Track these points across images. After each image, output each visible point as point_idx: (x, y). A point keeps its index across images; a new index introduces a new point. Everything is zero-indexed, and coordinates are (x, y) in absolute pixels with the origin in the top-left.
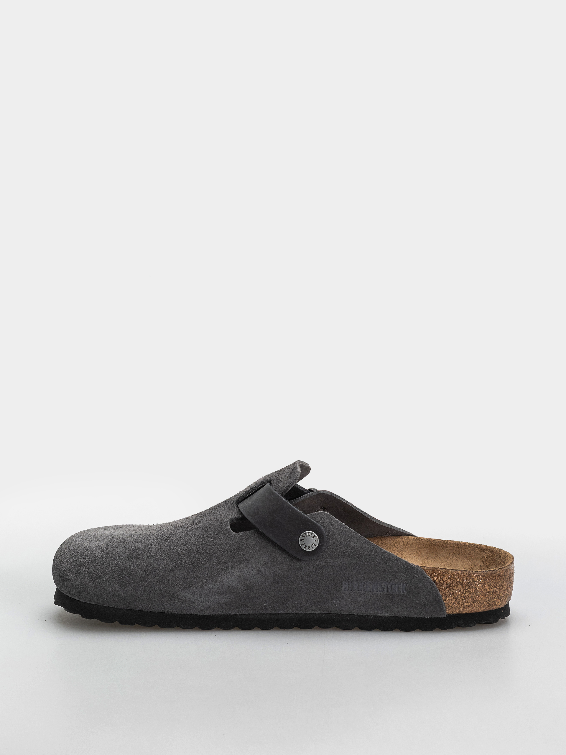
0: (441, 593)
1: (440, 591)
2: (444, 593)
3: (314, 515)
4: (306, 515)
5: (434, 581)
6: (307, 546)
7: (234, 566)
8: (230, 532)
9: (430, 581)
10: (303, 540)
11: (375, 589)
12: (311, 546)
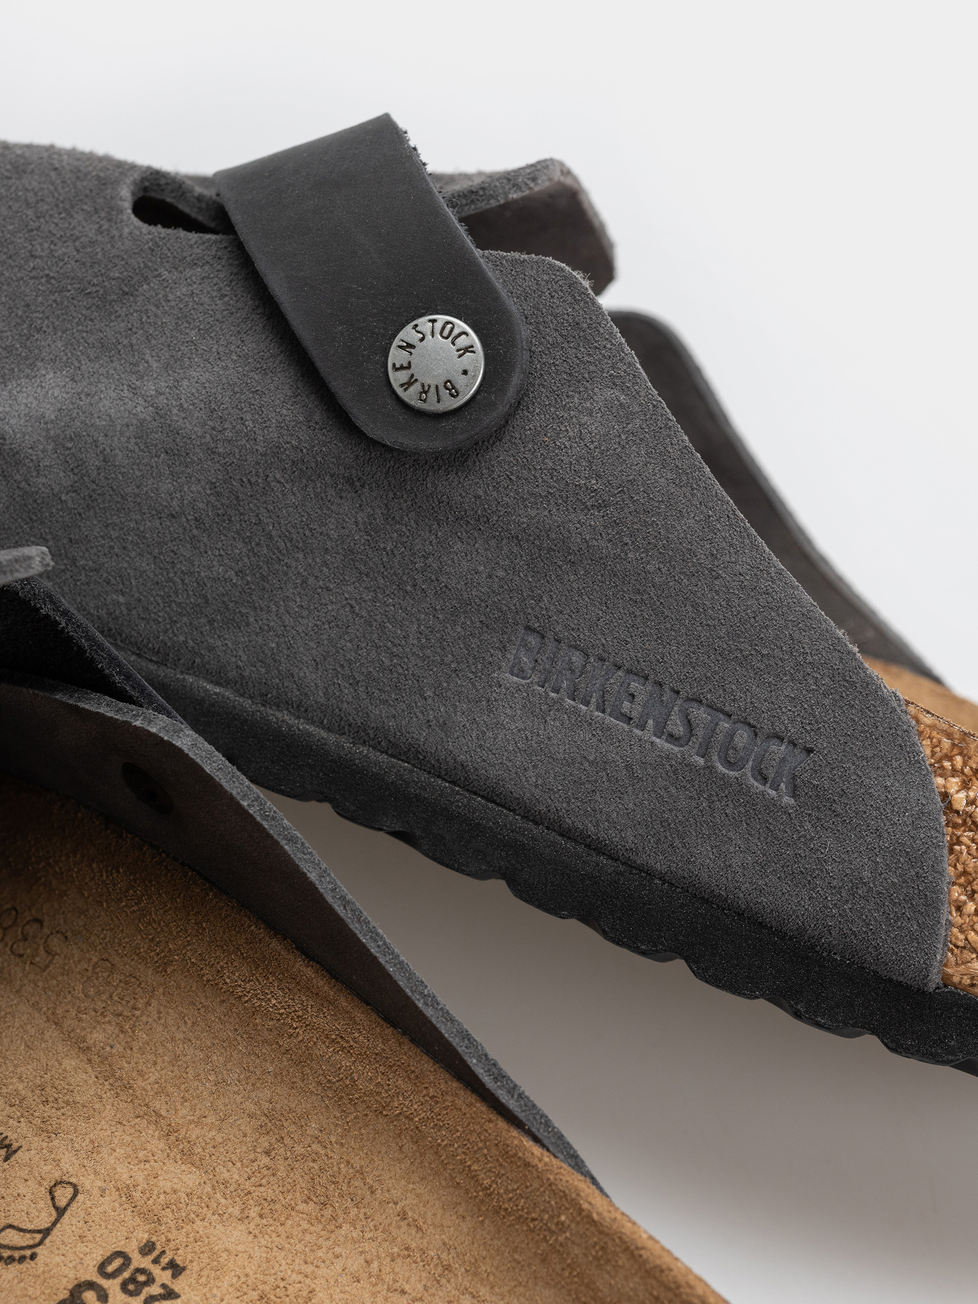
0: (955, 867)
1: (951, 851)
2: (965, 873)
3: (514, 262)
4: (478, 252)
5: (945, 796)
6: (416, 380)
7: (65, 358)
8: (121, 211)
9: (926, 785)
10: (413, 347)
11: (650, 722)
12: (433, 390)
